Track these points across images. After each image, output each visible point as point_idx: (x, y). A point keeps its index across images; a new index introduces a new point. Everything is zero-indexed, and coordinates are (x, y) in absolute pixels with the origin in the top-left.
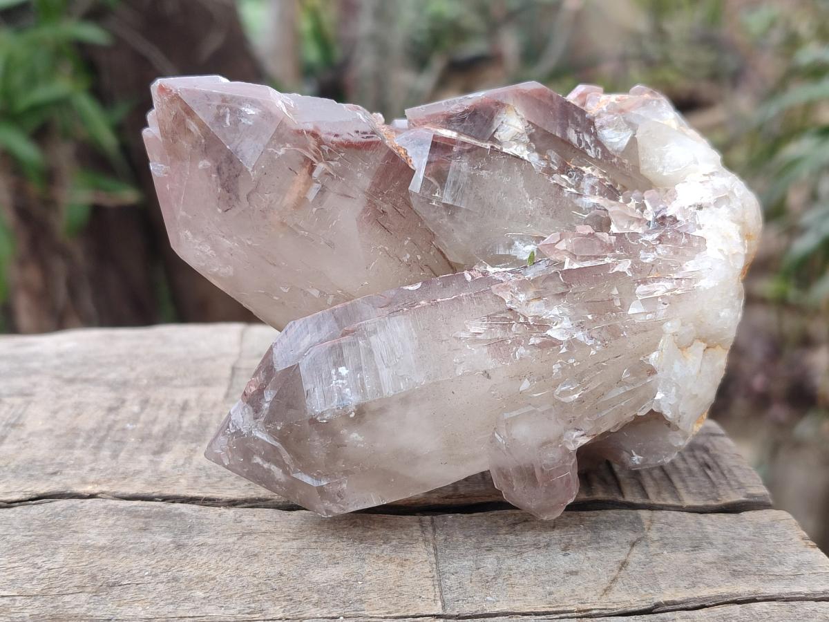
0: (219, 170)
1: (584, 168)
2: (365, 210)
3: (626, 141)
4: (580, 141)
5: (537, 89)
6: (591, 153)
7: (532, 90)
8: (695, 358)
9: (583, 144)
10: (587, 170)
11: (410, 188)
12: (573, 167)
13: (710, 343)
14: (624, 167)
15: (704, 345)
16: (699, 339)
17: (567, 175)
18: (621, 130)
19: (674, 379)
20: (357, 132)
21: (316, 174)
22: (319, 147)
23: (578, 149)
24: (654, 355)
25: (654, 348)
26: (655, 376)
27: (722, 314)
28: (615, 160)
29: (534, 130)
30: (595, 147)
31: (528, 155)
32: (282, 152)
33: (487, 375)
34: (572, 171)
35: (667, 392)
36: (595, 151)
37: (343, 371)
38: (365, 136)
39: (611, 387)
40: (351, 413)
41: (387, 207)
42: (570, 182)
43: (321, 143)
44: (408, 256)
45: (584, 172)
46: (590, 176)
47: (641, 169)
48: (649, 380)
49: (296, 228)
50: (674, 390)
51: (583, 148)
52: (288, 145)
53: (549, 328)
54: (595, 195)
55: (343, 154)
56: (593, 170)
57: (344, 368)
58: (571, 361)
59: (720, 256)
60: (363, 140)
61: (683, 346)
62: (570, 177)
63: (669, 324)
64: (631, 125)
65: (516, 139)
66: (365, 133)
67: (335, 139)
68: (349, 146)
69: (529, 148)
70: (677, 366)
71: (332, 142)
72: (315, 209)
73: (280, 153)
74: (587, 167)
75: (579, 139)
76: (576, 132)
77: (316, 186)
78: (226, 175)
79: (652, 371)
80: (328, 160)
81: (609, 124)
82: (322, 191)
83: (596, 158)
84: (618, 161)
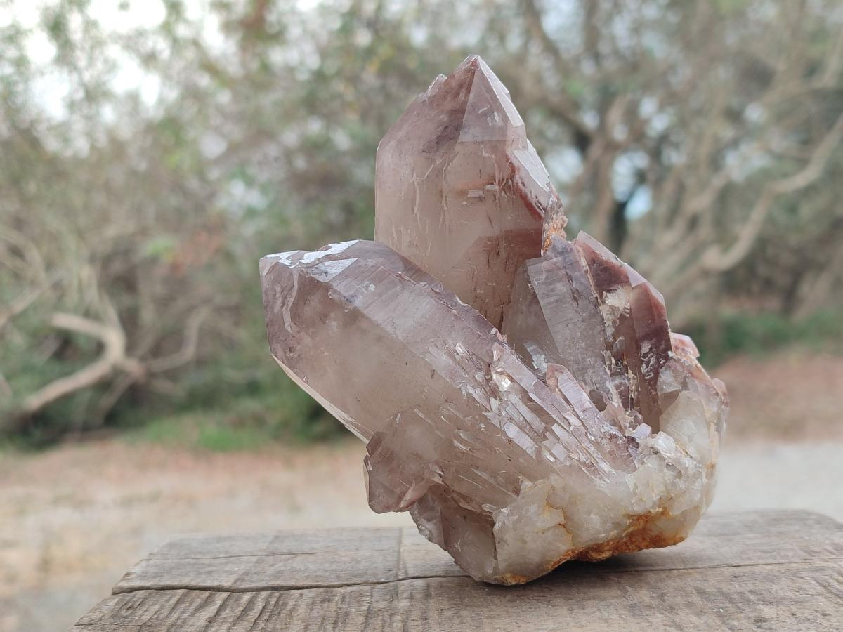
0: (446, 127)
1: (630, 371)
2: (489, 239)
3: (672, 389)
4: (646, 355)
5: (657, 300)
6: (644, 369)
7: (654, 298)
8: (549, 518)
9: (646, 360)
10: (631, 375)
11: (527, 260)
12: (625, 362)
13: (567, 525)
14: (654, 403)
15: (562, 520)
16: (564, 513)
17: (616, 361)
18: (676, 380)
19: (523, 512)
20: (537, 198)
21: (488, 187)
22: (507, 179)
23: (639, 357)
24: (527, 484)
25: (533, 478)
26: (515, 496)
27: (592, 516)
28: (654, 393)
29: (628, 315)
30: (651, 370)
31: (609, 326)
32: (486, 155)
33: (433, 373)
34: (622, 363)
35: (511, 513)
36: (648, 372)
37: (372, 287)
38: (538, 204)
39: (485, 470)
40: (347, 309)
41: (503, 254)
42: (613, 366)
43: (512, 177)
44: (482, 292)
45: (627, 373)
46: (629, 380)
47: (662, 416)
48: (510, 493)
49: (444, 198)
50: (516, 517)
51: (643, 361)
52: (493, 156)
53: (496, 398)
54: (617, 390)
55: (514, 197)
56: (634, 379)
57: (374, 287)
58: (482, 426)
59: (632, 487)
60: (534, 205)
61: (550, 503)
62: (617, 364)
63: (556, 477)
64: (685, 386)
65: (613, 309)
66: (540, 204)
67: (520, 185)
68: (523, 197)
69: (614, 322)
70: (533, 508)
71: (517, 184)
72: (465, 203)
73: (484, 154)
74: (633, 373)
75: (647, 353)
76: (651, 349)
77: (480, 193)
78: (446, 134)
79: (517, 492)
80: (504, 190)
81: (675, 371)
82: (481, 199)
83: (644, 375)
84: (655, 395)
